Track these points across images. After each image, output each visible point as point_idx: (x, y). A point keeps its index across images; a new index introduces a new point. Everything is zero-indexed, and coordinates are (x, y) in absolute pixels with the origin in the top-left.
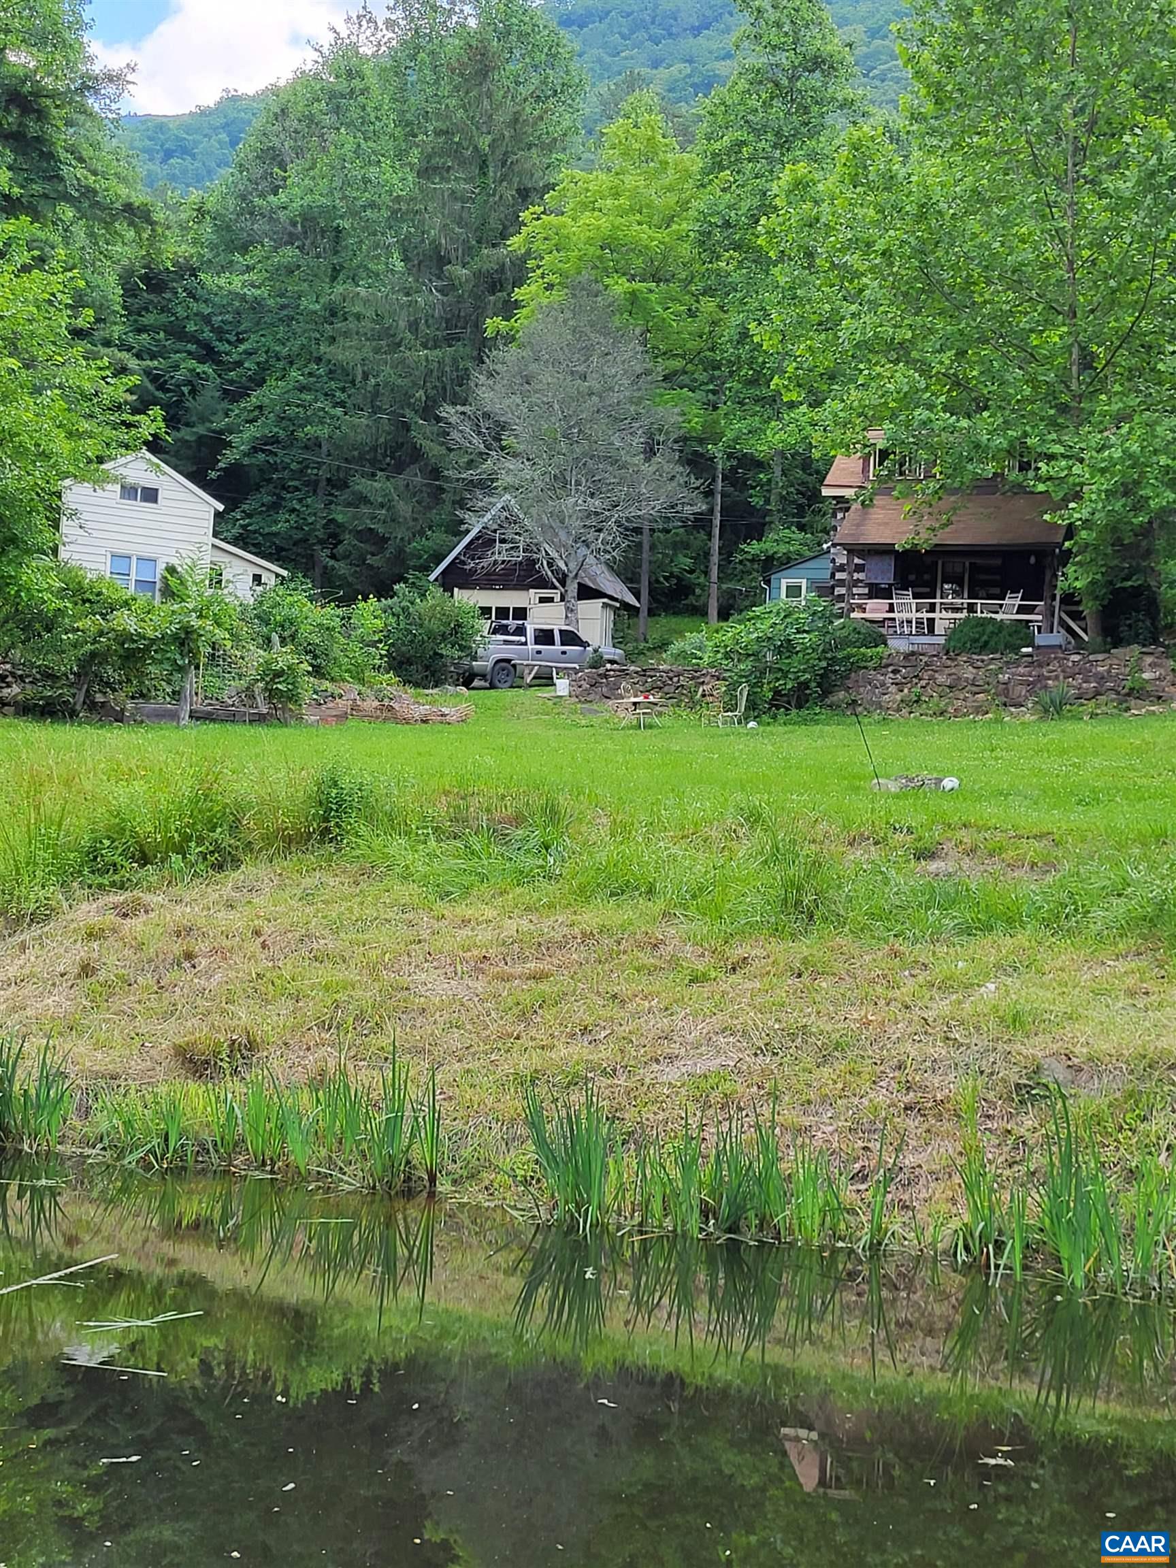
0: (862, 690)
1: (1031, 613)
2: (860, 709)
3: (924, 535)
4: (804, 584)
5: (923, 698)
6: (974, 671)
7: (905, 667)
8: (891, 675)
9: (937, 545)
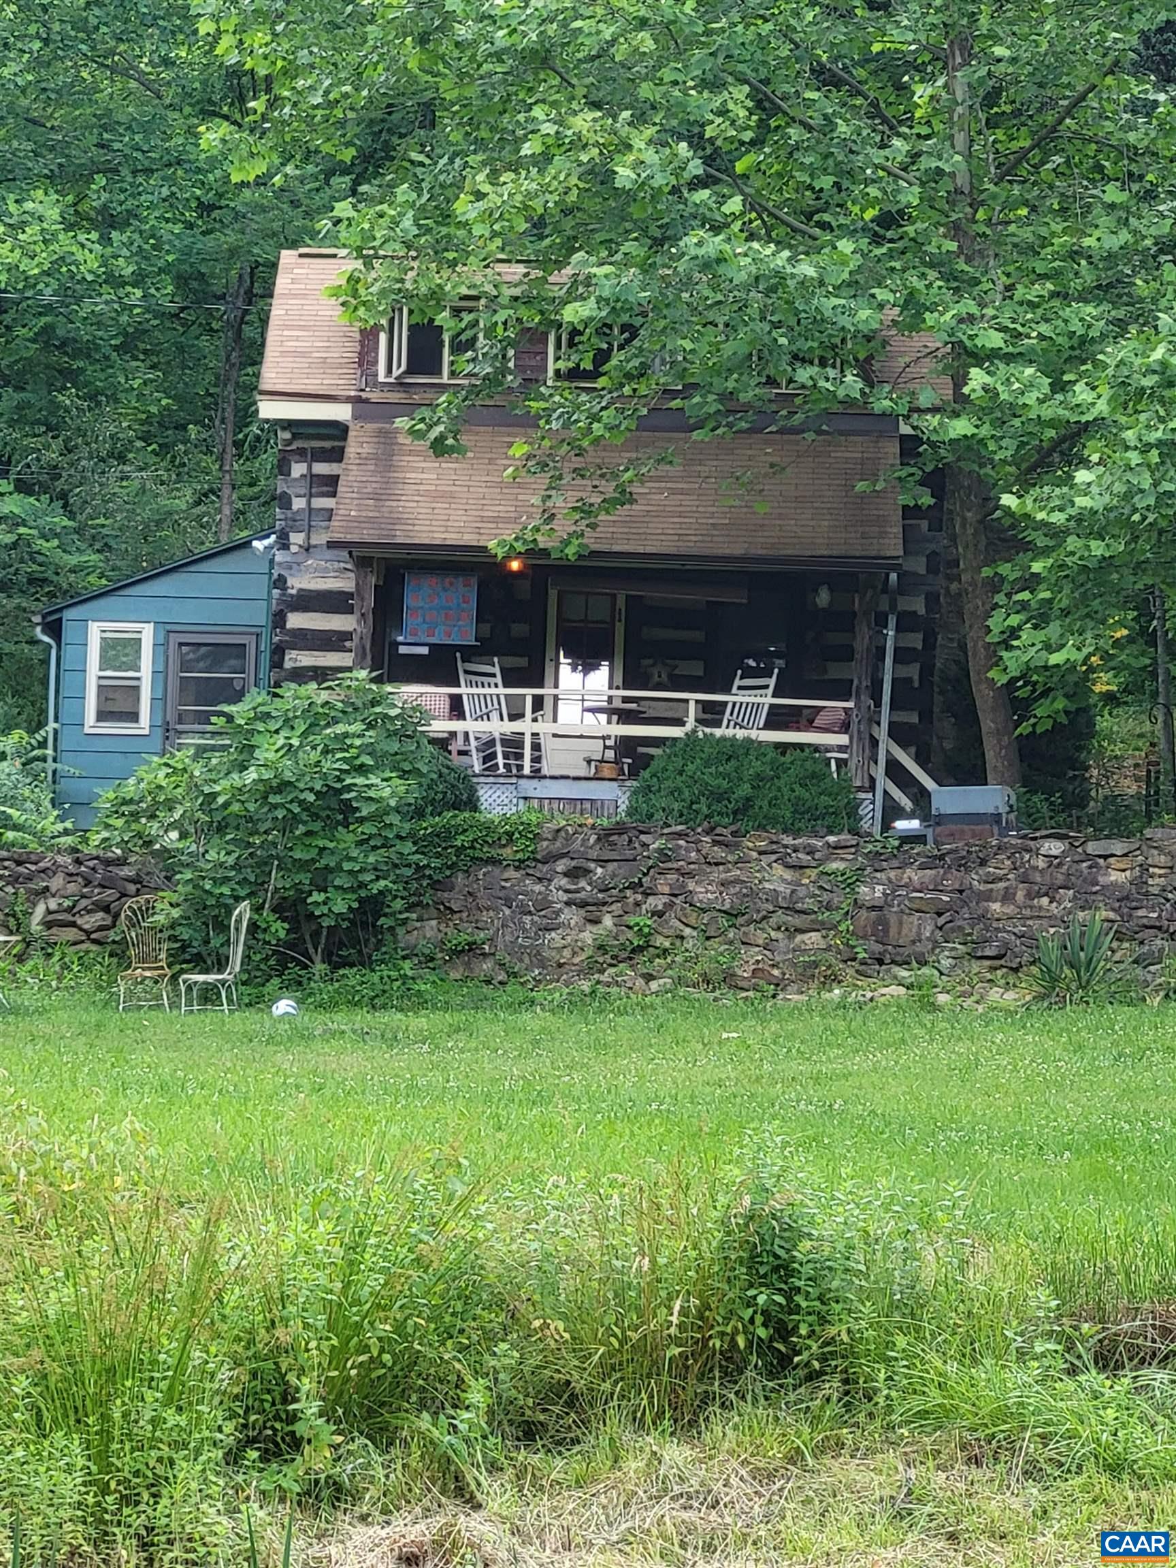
0: (485, 916)
1: (810, 725)
2: (487, 965)
3: (564, 526)
4: (147, 634)
5: (659, 941)
6: (788, 875)
7: (602, 862)
8: (564, 882)
9: (594, 554)
